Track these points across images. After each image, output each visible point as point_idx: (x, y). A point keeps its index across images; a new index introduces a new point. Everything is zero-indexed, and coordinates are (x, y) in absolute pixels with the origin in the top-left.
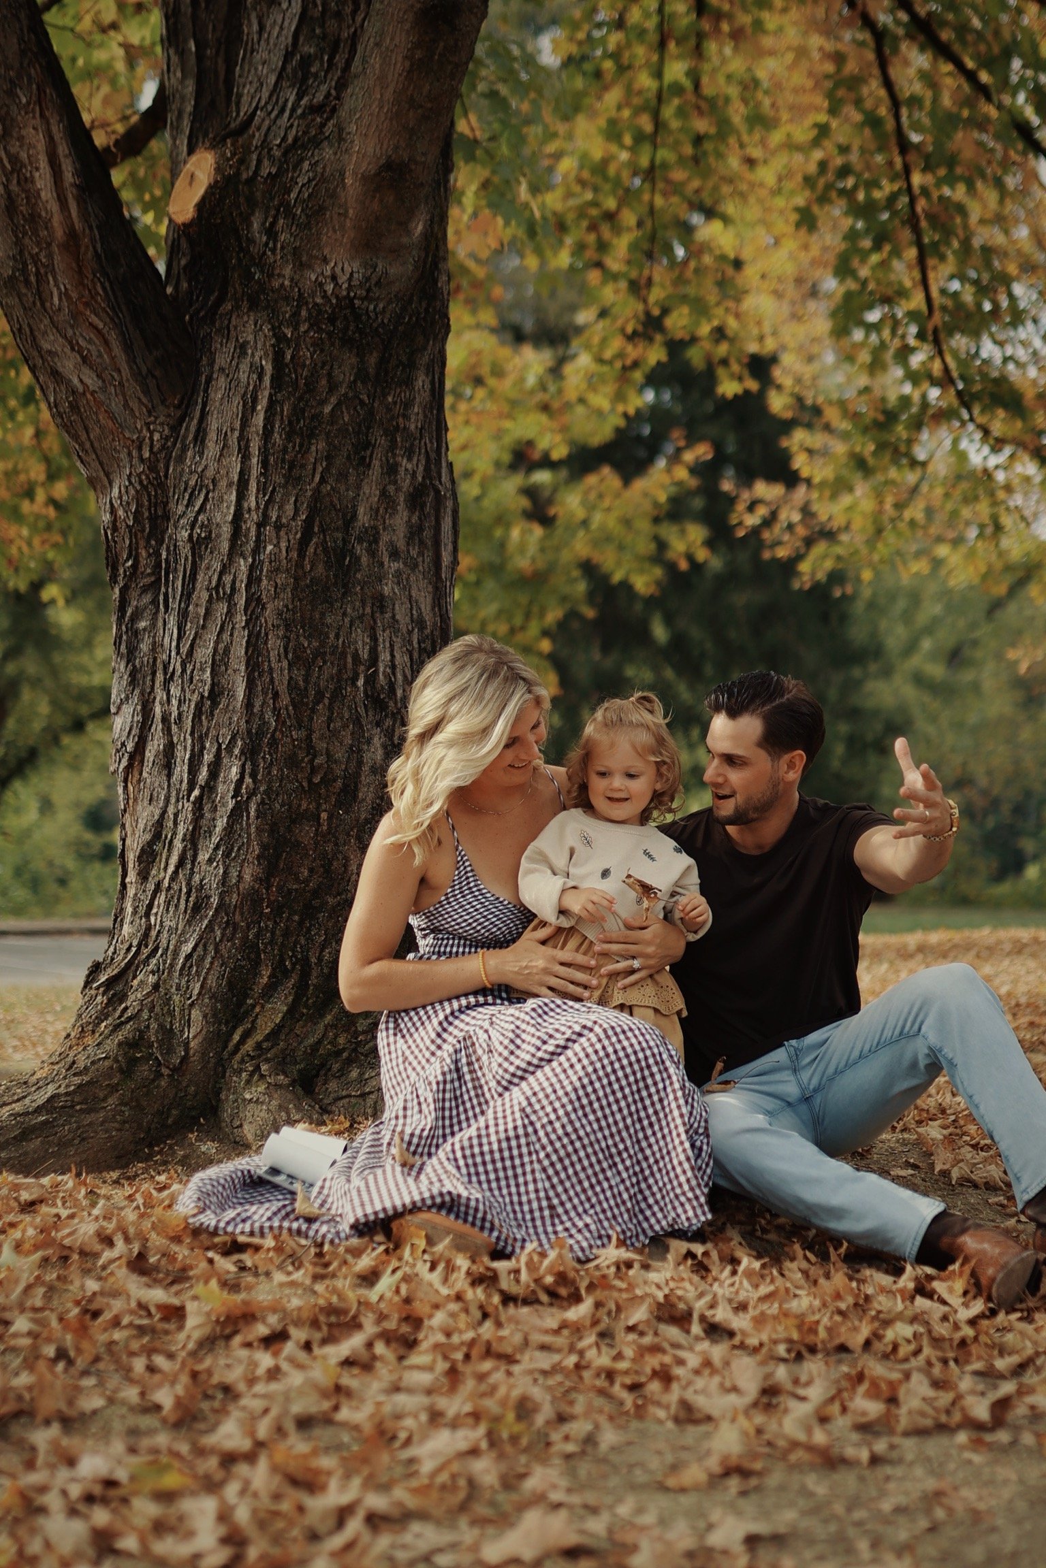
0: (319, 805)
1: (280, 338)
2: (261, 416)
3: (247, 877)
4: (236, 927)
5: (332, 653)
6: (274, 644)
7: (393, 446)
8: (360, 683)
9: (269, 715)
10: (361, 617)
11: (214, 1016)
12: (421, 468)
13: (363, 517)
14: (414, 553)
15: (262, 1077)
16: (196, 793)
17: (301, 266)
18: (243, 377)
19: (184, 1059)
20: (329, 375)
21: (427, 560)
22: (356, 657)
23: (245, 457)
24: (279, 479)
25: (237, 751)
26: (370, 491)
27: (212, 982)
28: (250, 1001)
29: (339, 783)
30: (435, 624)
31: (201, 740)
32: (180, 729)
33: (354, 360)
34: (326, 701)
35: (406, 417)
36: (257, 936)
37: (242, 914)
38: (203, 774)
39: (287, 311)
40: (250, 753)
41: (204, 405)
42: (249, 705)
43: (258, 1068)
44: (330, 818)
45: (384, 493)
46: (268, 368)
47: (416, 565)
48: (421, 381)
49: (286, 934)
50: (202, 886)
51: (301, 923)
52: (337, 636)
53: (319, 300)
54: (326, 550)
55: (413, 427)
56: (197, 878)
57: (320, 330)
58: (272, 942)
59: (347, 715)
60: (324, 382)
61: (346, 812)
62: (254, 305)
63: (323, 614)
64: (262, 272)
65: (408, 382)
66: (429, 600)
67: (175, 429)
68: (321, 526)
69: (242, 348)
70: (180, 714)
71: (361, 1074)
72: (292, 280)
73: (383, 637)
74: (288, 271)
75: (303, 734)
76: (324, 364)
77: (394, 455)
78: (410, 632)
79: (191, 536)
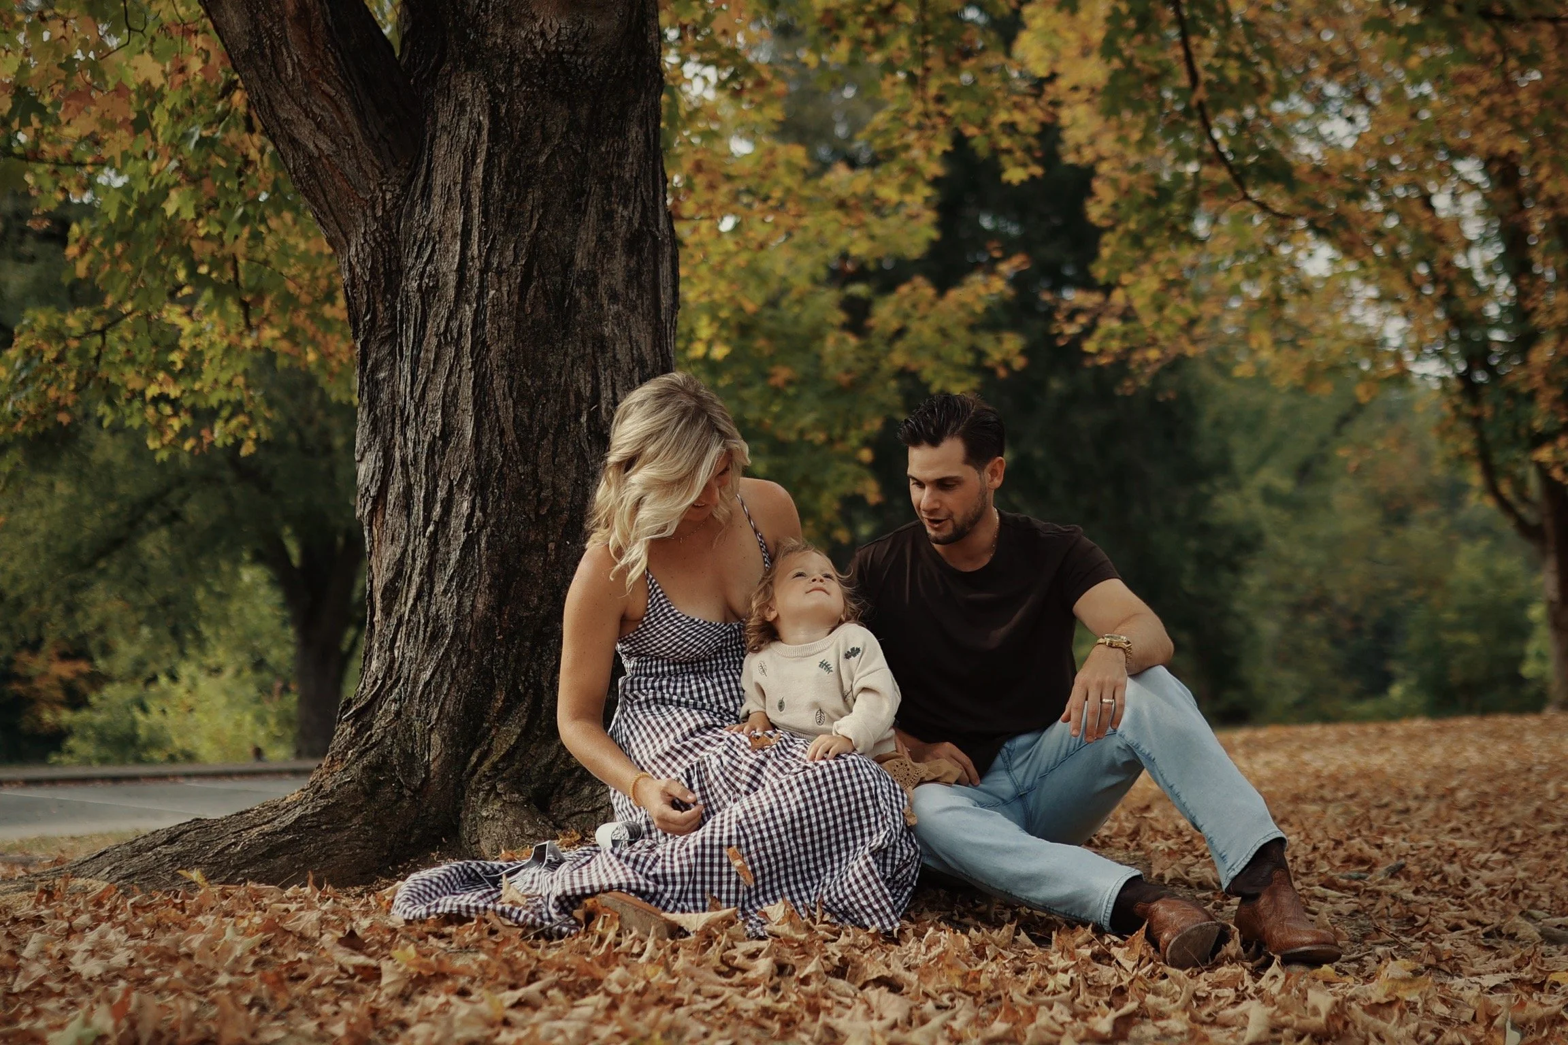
0: (546, 536)
1: (495, 93)
2: (481, 168)
3: (480, 606)
4: (470, 652)
5: (556, 391)
6: (499, 383)
7: (608, 195)
8: (584, 419)
9: (495, 451)
10: (582, 357)
11: (452, 739)
12: (637, 215)
13: (581, 262)
14: (633, 296)
15: (498, 795)
16: (431, 528)
17: (512, 24)
18: (463, 133)
19: (425, 781)
20: (543, 126)
21: (646, 303)
22: (578, 395)
23: (468, 209)
24: (498, 227)
25: (467, 487)
26: (587, 237)
27: (449, 707)
28: (486, 725)
29: (566, 515)
30: (656, 363)
31: (435, 478)
32: (416, 470)
33: (566, 112)
34: (551, 437)
35: (620, 166)
36: (491, 661)
37: (476, 641)
38: (437, 510)
39: (501, 67)
40: (480, 489)
41: (430, 162)
42: (477, 442)
43: (494, 787)
44: (558, 548)
45: (600, 239)
46: (486, 123)
47: (635, 307)
48: (634, 132)
49: (518, 660)
50: (438, 616)
51: (533, 648)
52: (559, 375)
53: (529, 56)
54: (545, 293)
55: (627, 176)
56: (433, 609)
57: (532, 85)
58: (506, 667)
59: (571, 450)
60: (538, 133)
61: (574, 543)
62: (470, 65)
63: (545, 354)
64: (476, 32)
65: (622, 133)
66: (649, 339)
67: (405, 188)
68: (540, 270)
69: (462, 105)
70: (415, 456)
71: (593, 791)
72: (504, 38)
73: (604, 376)
74: (499, 30)
75: (529, 468)
76: (537, 116)
77: (610, 203)
78: (631, 371)
79: (420, 286)
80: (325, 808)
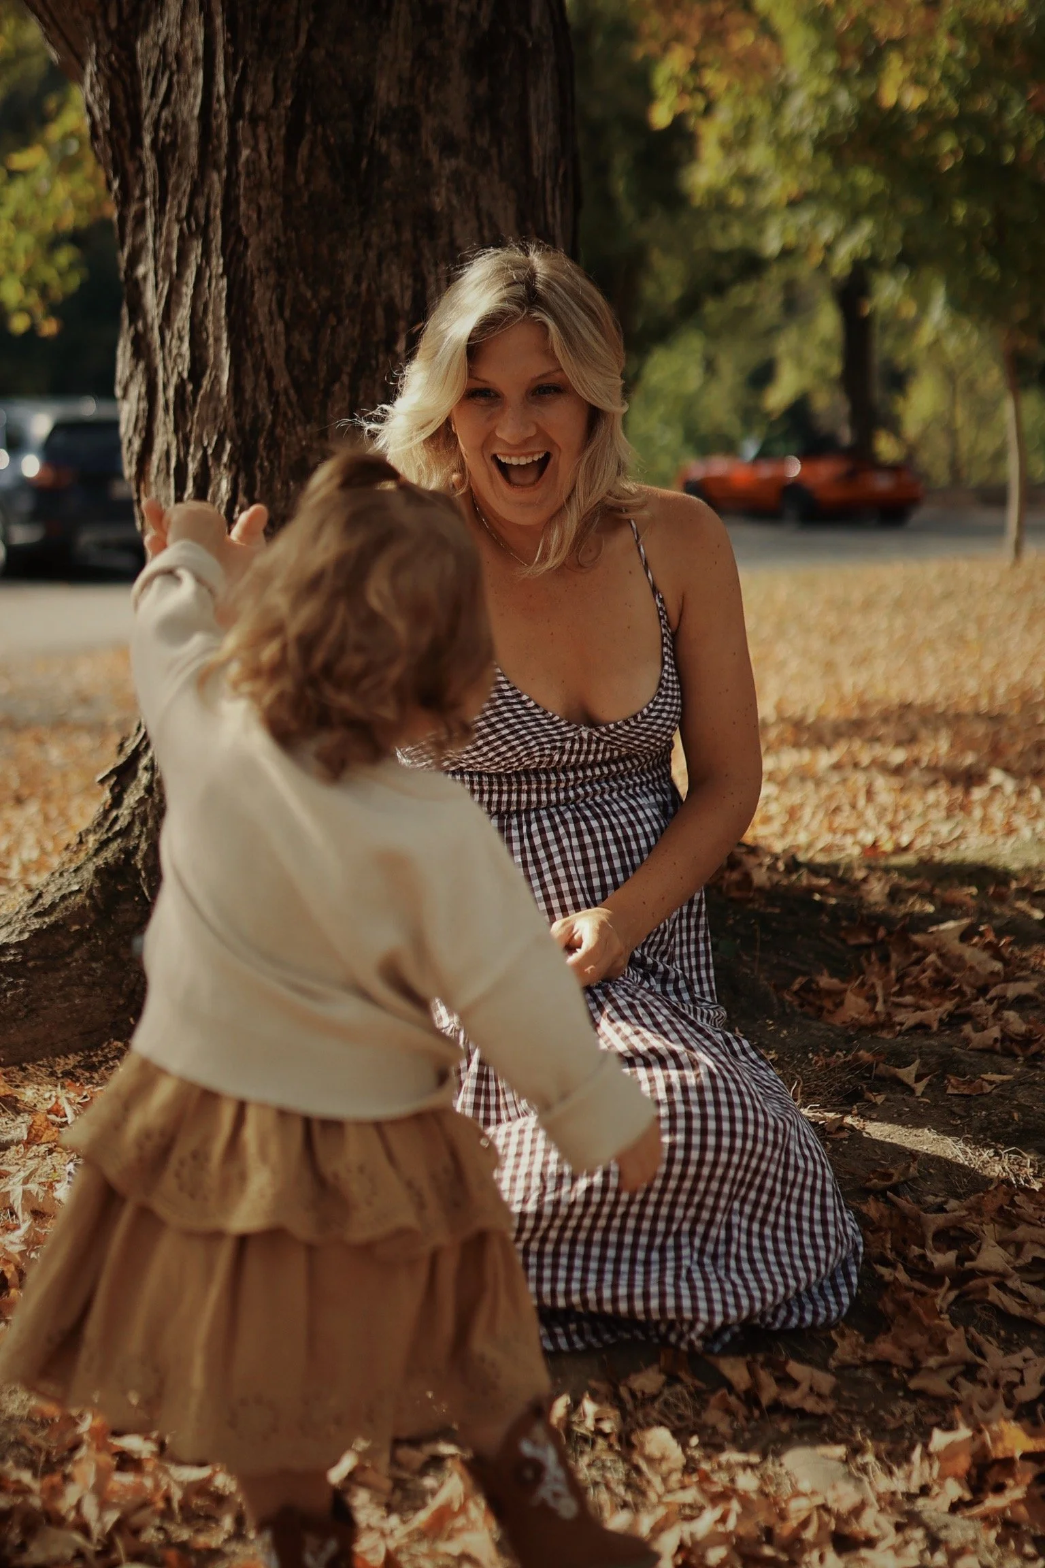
5: (353, 305)
6: (262, 297)
9: (263, 402)
10: (396, 248)
13: (386, 92)
22: (392, 312)
23: (209, 17)
24: (250, 47)
25: (225, 458)
26: (395, 53)
31: (184, 442)
34: (345, 379)
40: (244, 460)
42: (236, 389)
45: (420, 53)
47: (488, 161)
52: (358, 280)
54: (327, 150)
63: (332, 247)
68: (316, 113)
80: (37, 934)
